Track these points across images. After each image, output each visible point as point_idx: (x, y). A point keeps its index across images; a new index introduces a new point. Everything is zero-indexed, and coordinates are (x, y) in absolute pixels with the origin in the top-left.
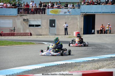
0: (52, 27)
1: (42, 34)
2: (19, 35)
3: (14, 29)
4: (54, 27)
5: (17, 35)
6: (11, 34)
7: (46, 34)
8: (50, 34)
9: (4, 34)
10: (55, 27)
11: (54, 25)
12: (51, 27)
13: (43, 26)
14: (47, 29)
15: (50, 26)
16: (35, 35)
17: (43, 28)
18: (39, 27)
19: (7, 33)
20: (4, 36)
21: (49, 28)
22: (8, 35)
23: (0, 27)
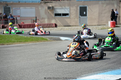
0: (83, 16)
1: (71, 25)
3: (36, 20)
4: (85, 16)
6: (32, 25)
7: (75, 25)
8: (80, 24)
9: (24, 25)
10: (86, 16)
11: (85, 13)
12: (82, 16)
13: (71, 15)
14: (76, 19)
15: (80, 15)
16: (62, 26)
17: (71, 17)
18: (67, 16)
20: (24, 28)
21: (79, 17)
22: (29, 27)
23: (21, 17)
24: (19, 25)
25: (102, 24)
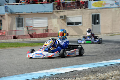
0: (96, 24)
2: (53, 35)
3: (47, 29)
4: (97, 24)
5: (50, 36)
9: (35, 35)
10: (99, 24)
12: (94, 24)
14: (89, 27)
15: (93, 24)
17: (84, 25)
18: (80, 25)
19: (39, 34)
21: (92, 25)
22: (40, 36)
23: (34, 27)
24: (30, 35)
25: (116, 31)
